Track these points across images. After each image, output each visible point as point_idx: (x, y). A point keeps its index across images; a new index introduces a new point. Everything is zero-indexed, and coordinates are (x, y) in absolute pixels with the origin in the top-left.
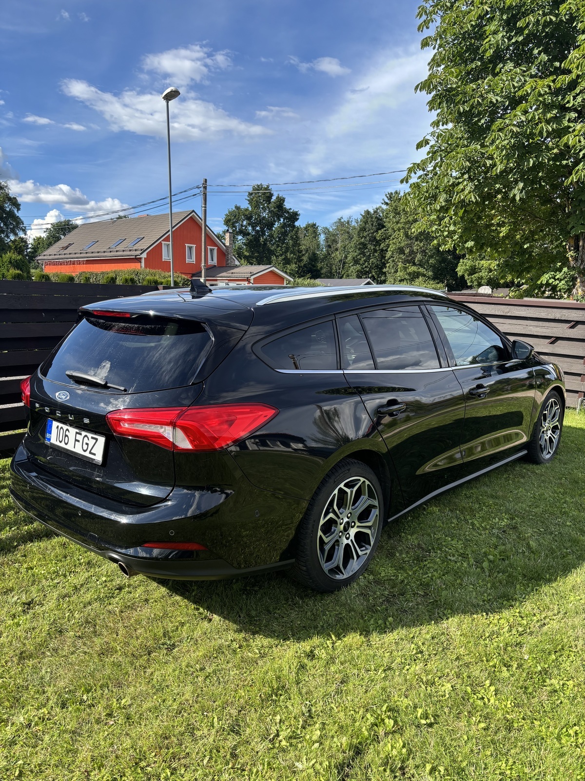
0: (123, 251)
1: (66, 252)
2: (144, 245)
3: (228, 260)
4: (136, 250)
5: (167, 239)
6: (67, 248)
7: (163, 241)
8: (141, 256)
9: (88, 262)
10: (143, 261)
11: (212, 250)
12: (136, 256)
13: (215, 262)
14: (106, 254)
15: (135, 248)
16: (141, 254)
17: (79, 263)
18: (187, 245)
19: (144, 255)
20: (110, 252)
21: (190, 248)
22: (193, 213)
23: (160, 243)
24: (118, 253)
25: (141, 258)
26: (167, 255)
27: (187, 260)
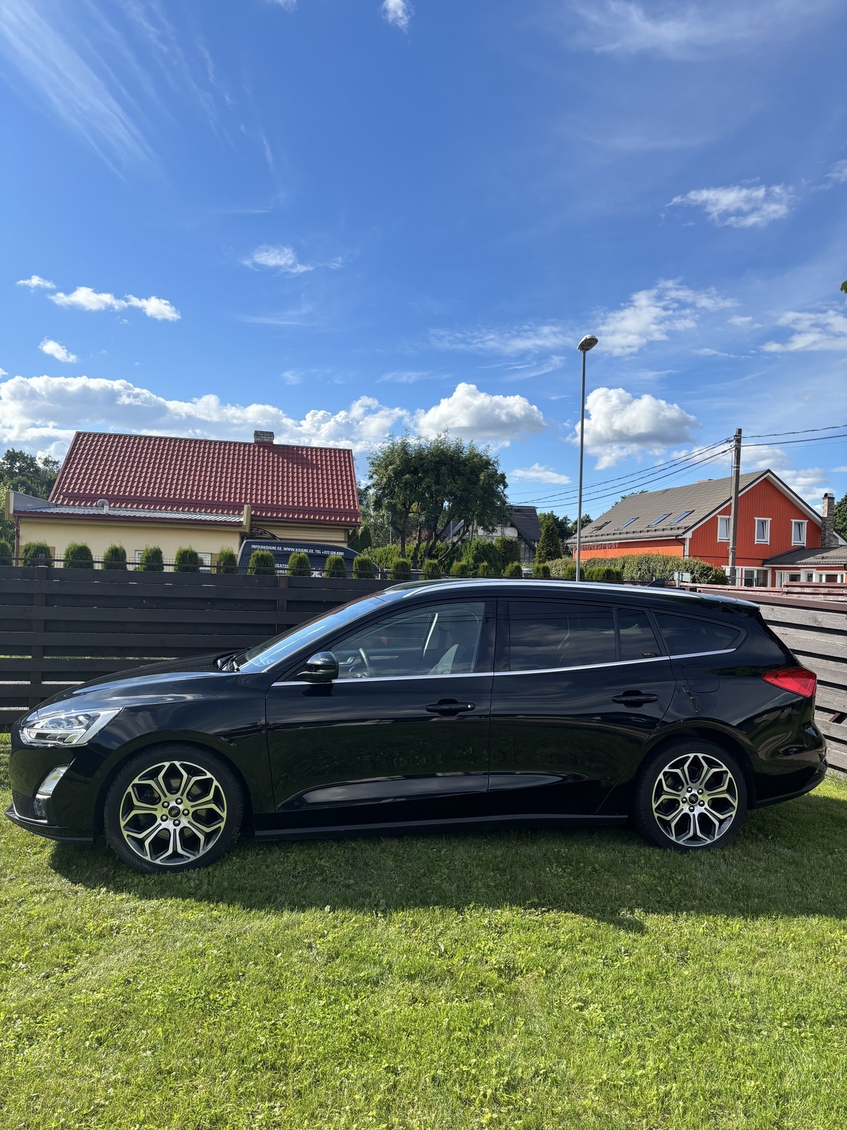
0: (663, 530)
1: (599, 532)
2: (689, 522)
3: (825, 538)
4: (678, 528)
5: (726, 512)
6: (600, 528)
7: (719, 514)
8: (684, 536)
9: (622, 545)
10: (687, 543)
11: (799, 525)
12: (677, 536)
13: (803, 542)
14: (642, 534)
15: (679, 525)
16: (684, 533)
17: (611, 546)
18: (756, 519)
19: (689, 535)
20: (648, 531)
21: (763, 523)
22: (769, 474)
23: (715, 517)
24: (658, 533)
25: (684, 539)
26: (724, 533)
27: (756, 540)
